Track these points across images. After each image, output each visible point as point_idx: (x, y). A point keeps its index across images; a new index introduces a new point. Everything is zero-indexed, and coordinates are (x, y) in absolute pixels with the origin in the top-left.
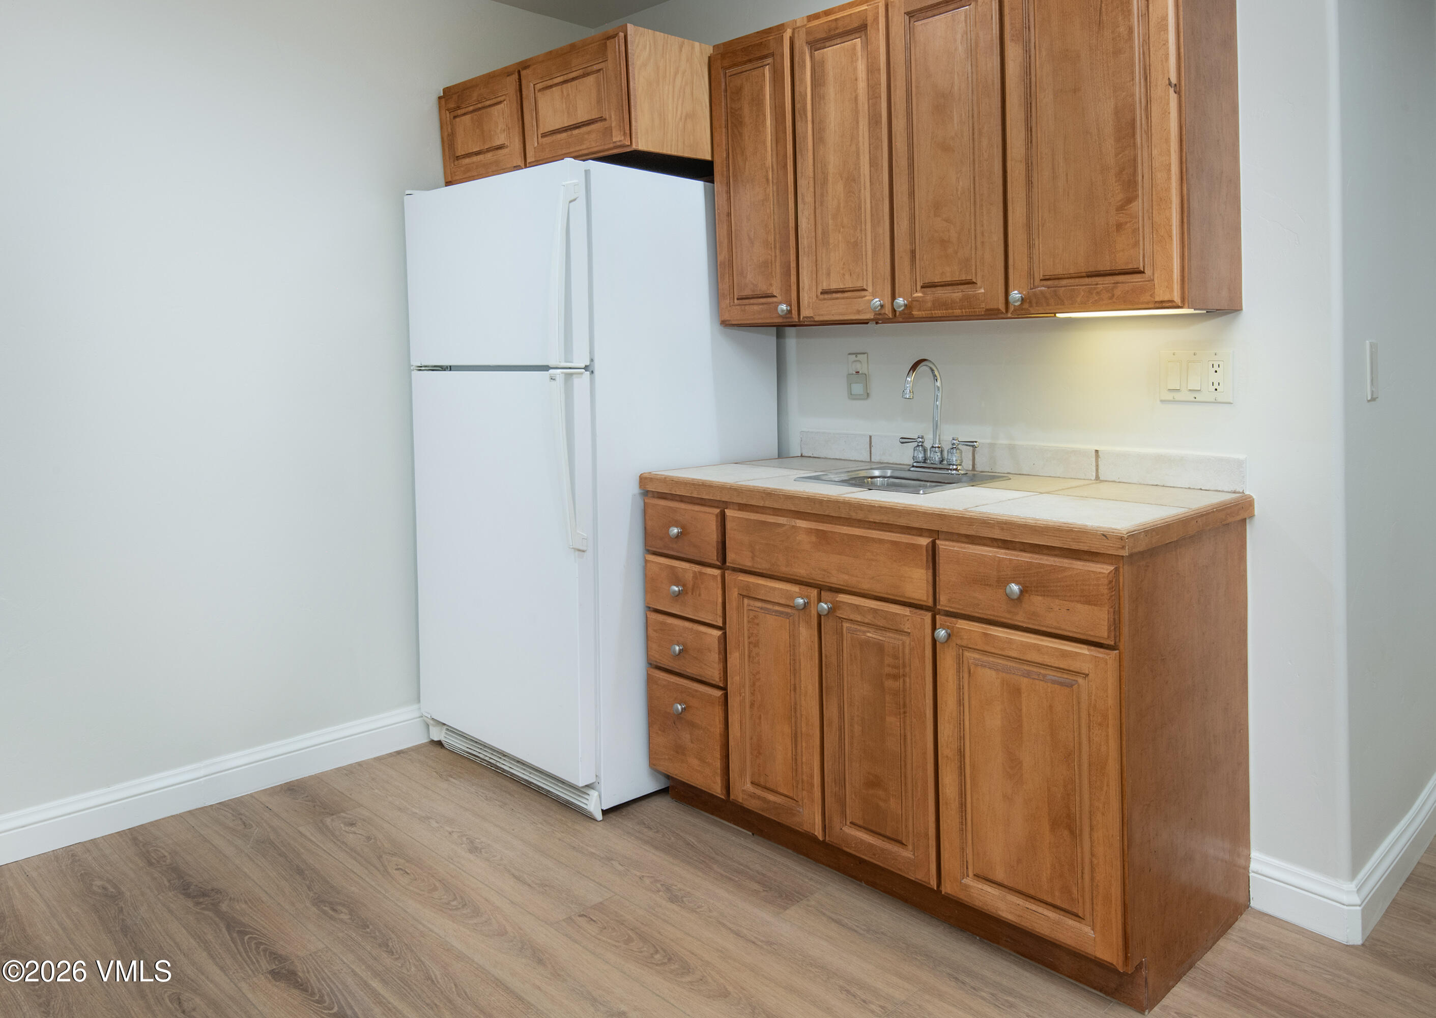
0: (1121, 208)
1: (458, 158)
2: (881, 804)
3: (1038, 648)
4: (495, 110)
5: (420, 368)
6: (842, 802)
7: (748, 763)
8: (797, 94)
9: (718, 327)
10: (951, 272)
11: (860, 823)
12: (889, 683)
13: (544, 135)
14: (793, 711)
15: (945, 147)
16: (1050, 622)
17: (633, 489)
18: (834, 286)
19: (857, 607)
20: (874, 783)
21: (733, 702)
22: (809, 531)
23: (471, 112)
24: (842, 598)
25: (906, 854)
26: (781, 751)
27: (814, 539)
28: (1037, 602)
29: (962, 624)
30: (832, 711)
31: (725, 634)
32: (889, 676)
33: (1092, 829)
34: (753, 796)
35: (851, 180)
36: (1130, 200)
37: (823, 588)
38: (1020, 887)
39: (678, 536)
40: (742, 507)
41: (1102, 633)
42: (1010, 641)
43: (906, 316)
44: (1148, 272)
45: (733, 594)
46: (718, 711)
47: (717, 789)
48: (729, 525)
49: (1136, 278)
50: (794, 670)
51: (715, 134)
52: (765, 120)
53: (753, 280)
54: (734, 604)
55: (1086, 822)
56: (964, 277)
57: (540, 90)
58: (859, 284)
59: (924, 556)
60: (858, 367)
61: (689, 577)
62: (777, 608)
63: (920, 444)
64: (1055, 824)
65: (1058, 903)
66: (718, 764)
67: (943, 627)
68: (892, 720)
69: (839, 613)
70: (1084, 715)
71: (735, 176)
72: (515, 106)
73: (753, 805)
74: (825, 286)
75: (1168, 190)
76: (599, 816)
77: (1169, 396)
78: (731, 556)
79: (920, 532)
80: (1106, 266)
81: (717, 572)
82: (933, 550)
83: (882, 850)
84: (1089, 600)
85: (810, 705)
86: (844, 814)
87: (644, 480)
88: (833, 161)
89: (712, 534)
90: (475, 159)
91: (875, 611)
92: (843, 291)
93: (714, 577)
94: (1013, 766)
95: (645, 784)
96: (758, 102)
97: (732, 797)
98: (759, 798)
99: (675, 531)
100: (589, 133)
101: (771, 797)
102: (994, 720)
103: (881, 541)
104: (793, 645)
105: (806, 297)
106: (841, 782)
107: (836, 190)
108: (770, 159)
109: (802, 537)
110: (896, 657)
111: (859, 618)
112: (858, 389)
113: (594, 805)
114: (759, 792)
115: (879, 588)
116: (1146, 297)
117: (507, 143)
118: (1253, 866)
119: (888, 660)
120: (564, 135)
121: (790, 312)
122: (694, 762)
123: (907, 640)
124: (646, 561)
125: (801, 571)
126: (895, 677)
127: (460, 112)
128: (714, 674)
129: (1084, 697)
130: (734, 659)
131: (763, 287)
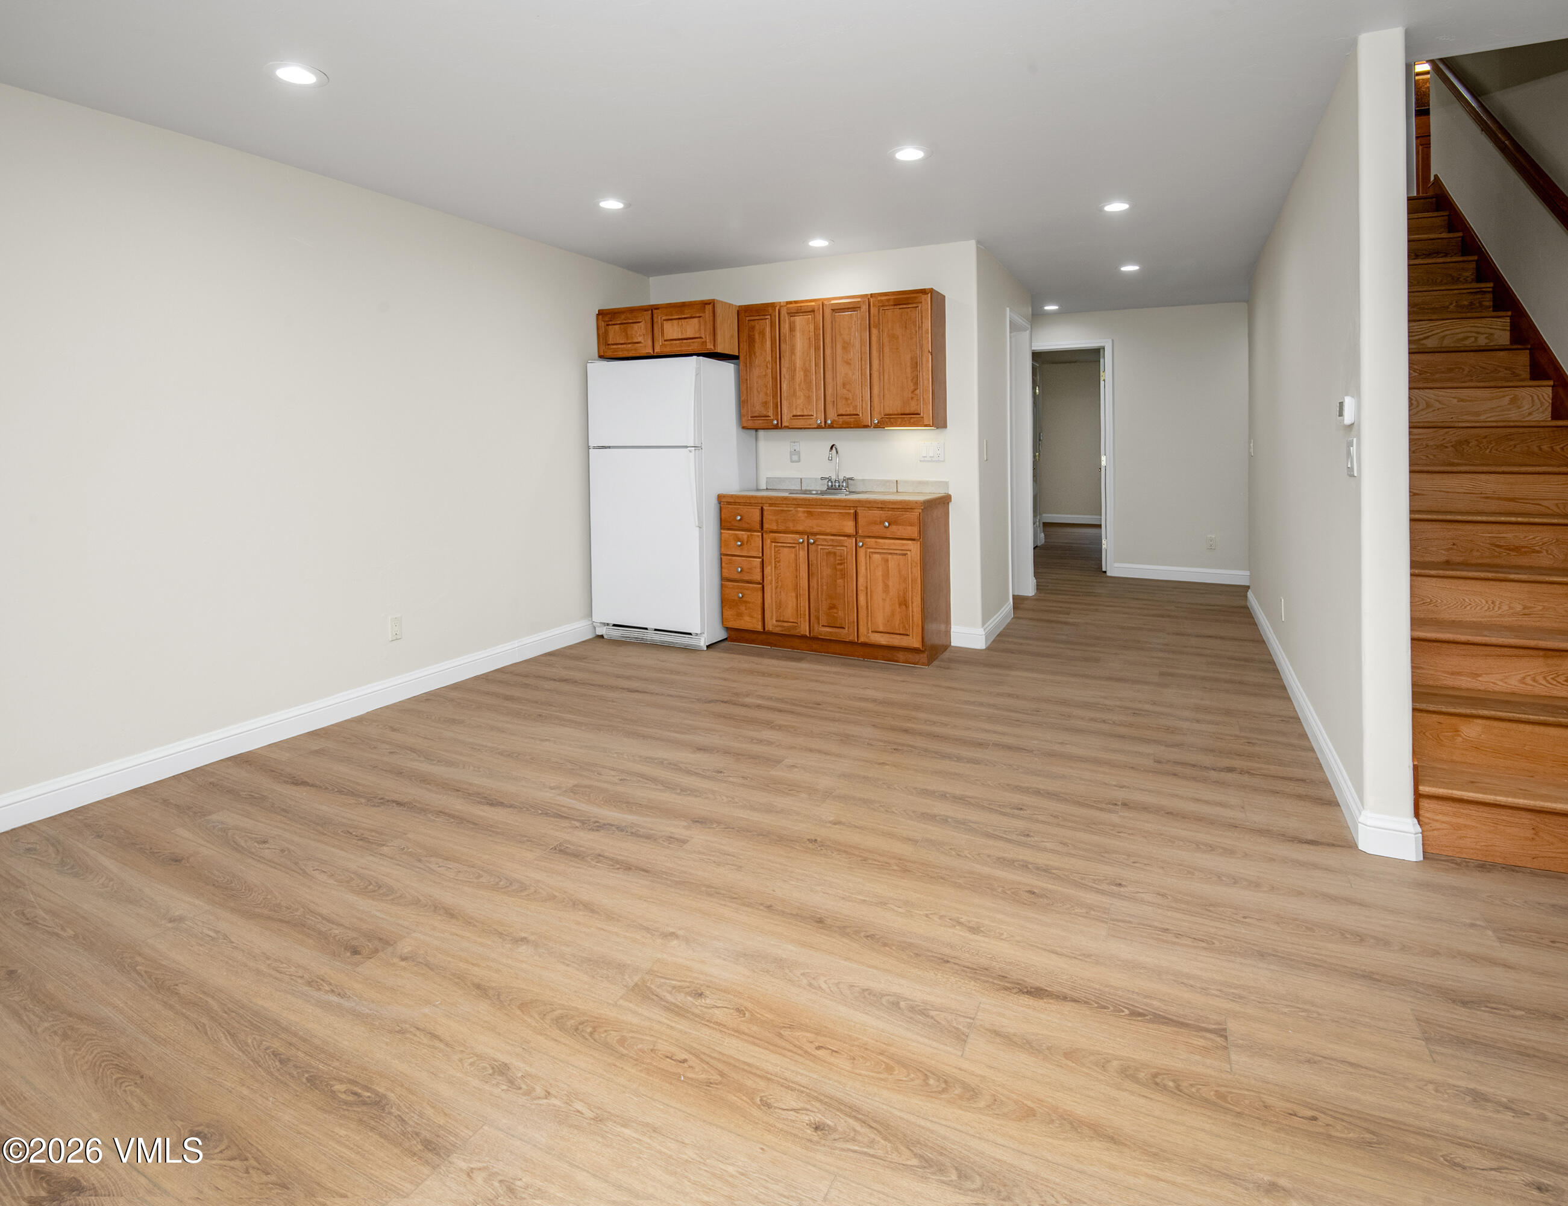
0: (913, 392)
1: (608, 345)
2: (836, 615)
3: (894, 544)
4: (636, 326)
5: (594, 448)
6: (818, 619)
7: (774, 613)
8: (781, 333)
9: (741, 429)
10: (850, 410)
11: (826, 624)
12: (839, 567)
13: (665, 341)
14: (796, 587)
15: (848, 363)
16: (899, 534)
17: (713, 502)
18: (798, 414)
19: (825, 539)
20: (832, 607)
21: (767, 589)
22: (804, 512)
23: (620, 324)
24: (818, 537)
25: (845, 631)
26: (791, 604)
27: (806, 515)
28: (894, 528)
29: (868, 540)
30: (814, 583)
31: (763, 560)
32: (838, 564)
33: (912, 603)
34: (777, 626)
35: (806, 371)
36: (916, 389)
37: (809, 534)
38: (889, 631)
39: (741, 520)
40: (771, 505)
41: (916, 535)
42: (885, 543)
43: (831, 427)
44: (922, 414)
45: (768, 542)
46: (760, 593)
47: (759, 628)
48: (765, 513)
49: (918, 416)
50: (797, 569)
51: (741, 344)
52: (766, 341)
53: (759, 409)
54: (768, 546)
55: (910, 602)
56: (855, 413)
57: (664, 320)
58: (810, 414)
59: (852, 516)
60: (795, 448)
61: (745, 537)
62: (788, 545)
63: (830, 480)
64: (900, 605)
65: (901, 632)
66: (760, 617)
67: (860, 541)
68: (840, 581)
69: (817, 543)
70: (910, 565)
71: (750, 363)
72: (649, 325)
73: (778, 630)
74: (795, 413)
75: (928, 387)
76: (705, 649)
77: (923, 459)
78: (766, 526)
79: (850, 507)
80: (907, 412)
81: (760, 534)
82: (856, 514)
83: (835, 633)
84: (911, 525)
85: (804, 583)
86: (819, 623)
87: (720, 498)
88: (799, 363)
89: (758, 518)
90: (620, 346)
91: (833, 540)
92: (803, 416)
93: (758, 536)
94: (886, 587)
95: (721, 635)
96: (762, 333)
97: (766, 629)
98: (780, 626)
99: (739, 518)
100: (693, 343)
101: (786, 624)
102: (879, 573)
103: (835, 513)
104: (796, 559)
105: (785, 418)
106: (817, 611)
107: (800, 375)
108: (769, 358)
109: (800, 514)
110: (841, 556)
111: (826, 543)
112: (795, 458)
113: (703, 643)
114: (780, 623)
115: (834, 531)
116: (921, 423)
117: (643, 341)
118: (952, 630)
119: (838, 558)
120: (678, 342)
121: (778, 424)
122: (747, 618)
123: (845, 549)
124: (721, 533)
125: (800, 528)
126: (841, 564)
127: (610, 323)
128: (758, 578)
129: (909, 558)
130: (767, 570)
131: (764, 413)
